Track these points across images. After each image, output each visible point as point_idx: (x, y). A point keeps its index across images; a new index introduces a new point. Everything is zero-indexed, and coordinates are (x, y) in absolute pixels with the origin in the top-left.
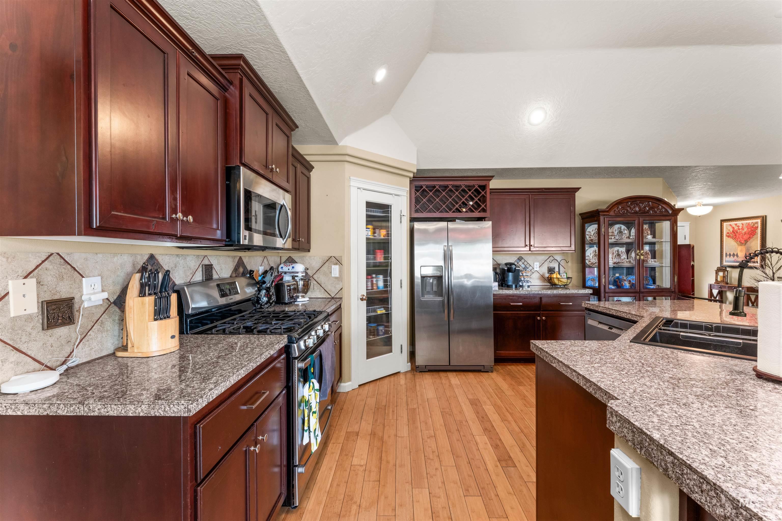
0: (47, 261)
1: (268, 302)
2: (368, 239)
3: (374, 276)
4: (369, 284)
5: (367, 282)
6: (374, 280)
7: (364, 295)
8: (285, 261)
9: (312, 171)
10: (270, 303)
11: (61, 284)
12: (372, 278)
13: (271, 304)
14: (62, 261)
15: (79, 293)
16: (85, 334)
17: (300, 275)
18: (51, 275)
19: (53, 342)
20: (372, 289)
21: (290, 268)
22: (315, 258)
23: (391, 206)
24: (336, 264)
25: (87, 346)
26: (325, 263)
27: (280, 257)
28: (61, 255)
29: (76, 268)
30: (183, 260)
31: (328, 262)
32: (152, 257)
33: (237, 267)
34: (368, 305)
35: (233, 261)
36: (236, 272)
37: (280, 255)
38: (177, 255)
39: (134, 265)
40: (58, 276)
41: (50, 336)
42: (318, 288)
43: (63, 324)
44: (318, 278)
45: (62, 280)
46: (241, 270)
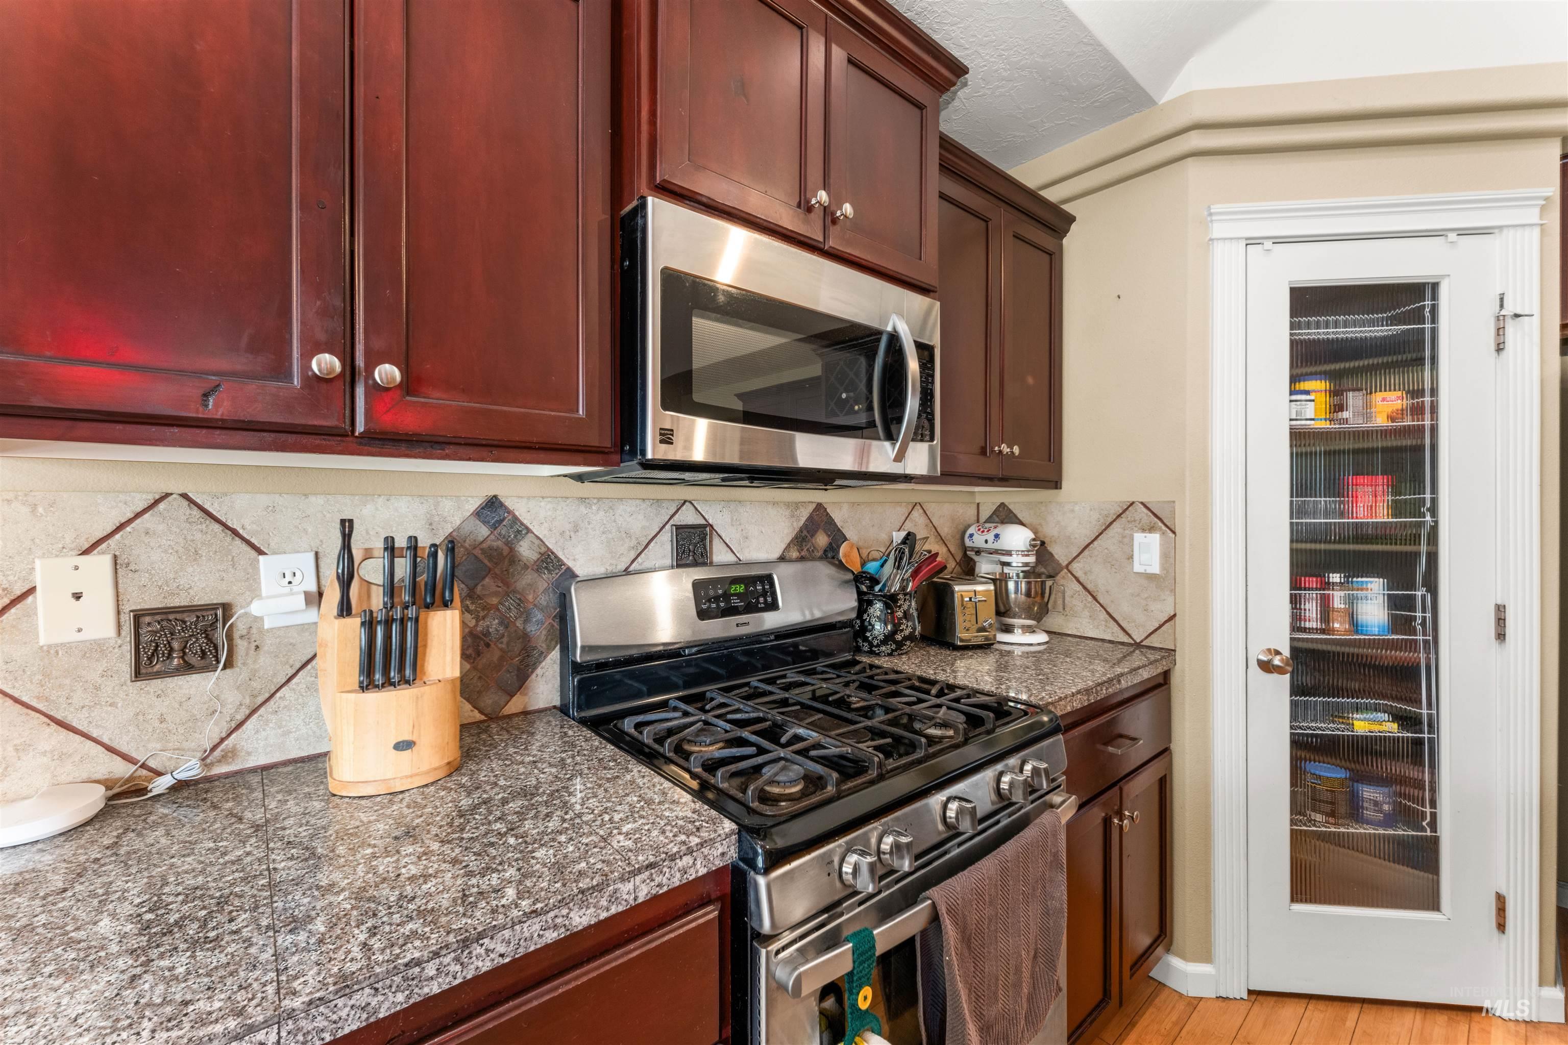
0: (151, 512)
1: (888, 638)
2: (1298, 436)
3: (1335, 578)
4: (1311, 609)
5: (1295, 601)
6: (1338, 599)
7: (1278, 653)
8: (990, 517)
9: (1068, 231)
10: (896, 642)
11: (191, 569)
12: (1327, 585)
13: (900, 645)
14: (196, 512)
15: (248, 593)
16: (267, 695)
17: (1017, 560)
18: (160, 546)
19: (164, 710)
20: (1323, 631)
21: (990, 537)
22: (1077, 508)
23: (1435, 286)
24: (1151, 529)
25: (271, 725)
26: (1111, 523)
27: (976, 506)
28: (194, 498)
29: (241, 532)
30: (602, 513)
31: (1123, 520)
32: (493, 504)
33: (805, 533)
34: (1297, 690)
35: (793, 516)
36: (801, 546)
37: (977, 501)
38: (582, 500)
39: (431, 524)
40: (181, 550)
41: (158, 696)
42: (1085, 606)
43: (187, 668)
44: (1085, 573)
45: (195, 560)
46: (822, 540)
